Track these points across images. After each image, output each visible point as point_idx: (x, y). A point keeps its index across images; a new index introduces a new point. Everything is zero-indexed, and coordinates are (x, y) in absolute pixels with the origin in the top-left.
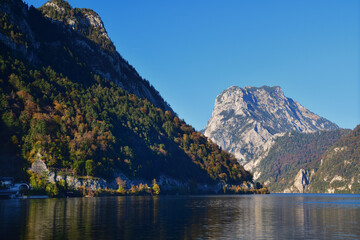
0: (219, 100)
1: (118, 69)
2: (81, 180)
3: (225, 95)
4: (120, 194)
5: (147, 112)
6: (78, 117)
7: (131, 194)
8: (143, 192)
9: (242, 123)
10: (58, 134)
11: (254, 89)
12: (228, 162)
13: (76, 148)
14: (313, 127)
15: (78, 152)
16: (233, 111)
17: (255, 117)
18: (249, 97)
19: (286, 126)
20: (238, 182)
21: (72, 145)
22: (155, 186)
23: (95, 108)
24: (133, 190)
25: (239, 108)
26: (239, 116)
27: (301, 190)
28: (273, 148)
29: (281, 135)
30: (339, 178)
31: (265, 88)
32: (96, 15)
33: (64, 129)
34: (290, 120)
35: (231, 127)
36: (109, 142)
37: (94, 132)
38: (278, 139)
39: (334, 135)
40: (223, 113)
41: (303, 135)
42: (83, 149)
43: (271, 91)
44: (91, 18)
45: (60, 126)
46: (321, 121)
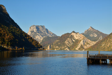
0: (30, 28)
1: (10, 20)
2: (8, 47)
3: (32, 27)
4: (16, 50)
5: (19, 31)
6: (5, 32)
7: (19, 50)
8: (21, 50)
9: (36, 34)
10: (2, 36)
11: (38, 26)
12: (37, 43)
13: (6, 39)
14: (51, 35)
15: (7, 40)
16: (33, 31)
17: (39, 33)
18: (37, 28)
19: (45, 35)
20: (40, 48)
21: (5, 39)
22: (24, 48)
23: (8, 30)
24: (19, 49)
25: (35, 30)
26: (35, 32)
27: (49, 49)
28: (43, 40)
29: (45, 37)
30: (57, 47)
31: (41, 26)
32: (4, 7)
33: (3, 35)
34: (46, 33)
35: (33, 35)
36: (13, 38)
37: (9, 36)
38: (44, 38)
39: (56, 37)
40: (31, 31)
41: (50, 37)
42: (8, 40)
43: (43, 27)
44: (3, 7)
45: (2, 34)
46: (53, 34)
